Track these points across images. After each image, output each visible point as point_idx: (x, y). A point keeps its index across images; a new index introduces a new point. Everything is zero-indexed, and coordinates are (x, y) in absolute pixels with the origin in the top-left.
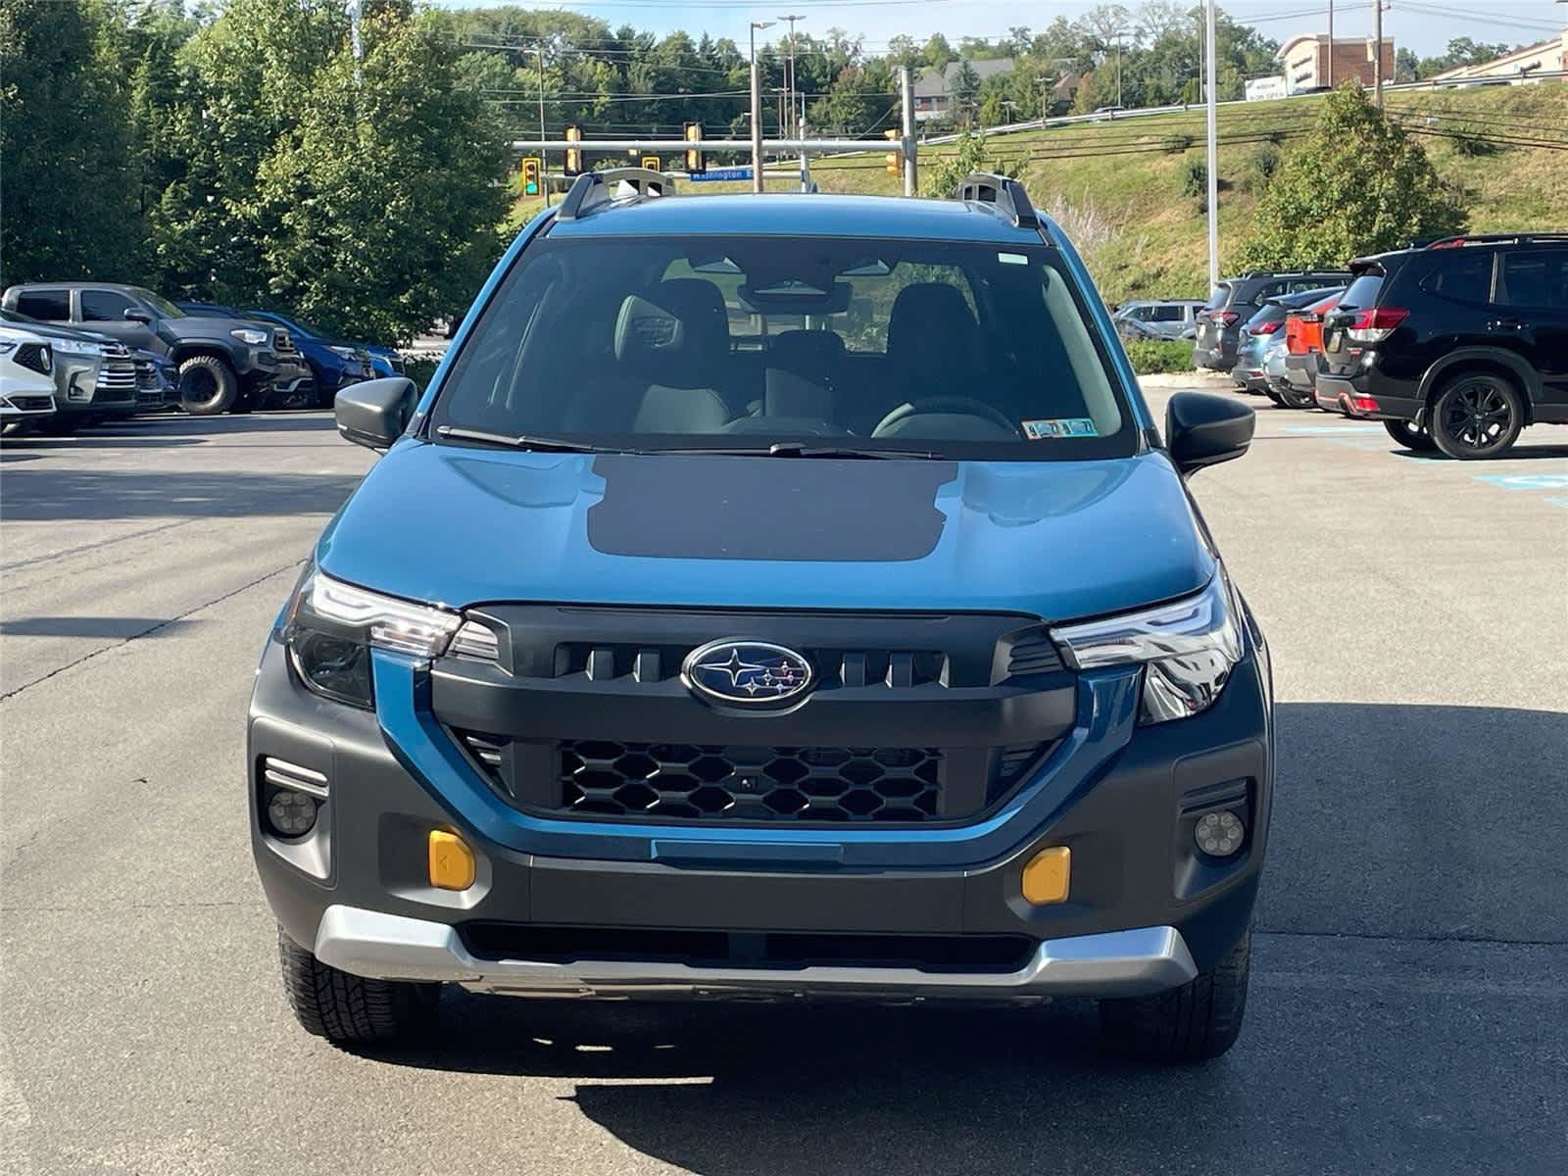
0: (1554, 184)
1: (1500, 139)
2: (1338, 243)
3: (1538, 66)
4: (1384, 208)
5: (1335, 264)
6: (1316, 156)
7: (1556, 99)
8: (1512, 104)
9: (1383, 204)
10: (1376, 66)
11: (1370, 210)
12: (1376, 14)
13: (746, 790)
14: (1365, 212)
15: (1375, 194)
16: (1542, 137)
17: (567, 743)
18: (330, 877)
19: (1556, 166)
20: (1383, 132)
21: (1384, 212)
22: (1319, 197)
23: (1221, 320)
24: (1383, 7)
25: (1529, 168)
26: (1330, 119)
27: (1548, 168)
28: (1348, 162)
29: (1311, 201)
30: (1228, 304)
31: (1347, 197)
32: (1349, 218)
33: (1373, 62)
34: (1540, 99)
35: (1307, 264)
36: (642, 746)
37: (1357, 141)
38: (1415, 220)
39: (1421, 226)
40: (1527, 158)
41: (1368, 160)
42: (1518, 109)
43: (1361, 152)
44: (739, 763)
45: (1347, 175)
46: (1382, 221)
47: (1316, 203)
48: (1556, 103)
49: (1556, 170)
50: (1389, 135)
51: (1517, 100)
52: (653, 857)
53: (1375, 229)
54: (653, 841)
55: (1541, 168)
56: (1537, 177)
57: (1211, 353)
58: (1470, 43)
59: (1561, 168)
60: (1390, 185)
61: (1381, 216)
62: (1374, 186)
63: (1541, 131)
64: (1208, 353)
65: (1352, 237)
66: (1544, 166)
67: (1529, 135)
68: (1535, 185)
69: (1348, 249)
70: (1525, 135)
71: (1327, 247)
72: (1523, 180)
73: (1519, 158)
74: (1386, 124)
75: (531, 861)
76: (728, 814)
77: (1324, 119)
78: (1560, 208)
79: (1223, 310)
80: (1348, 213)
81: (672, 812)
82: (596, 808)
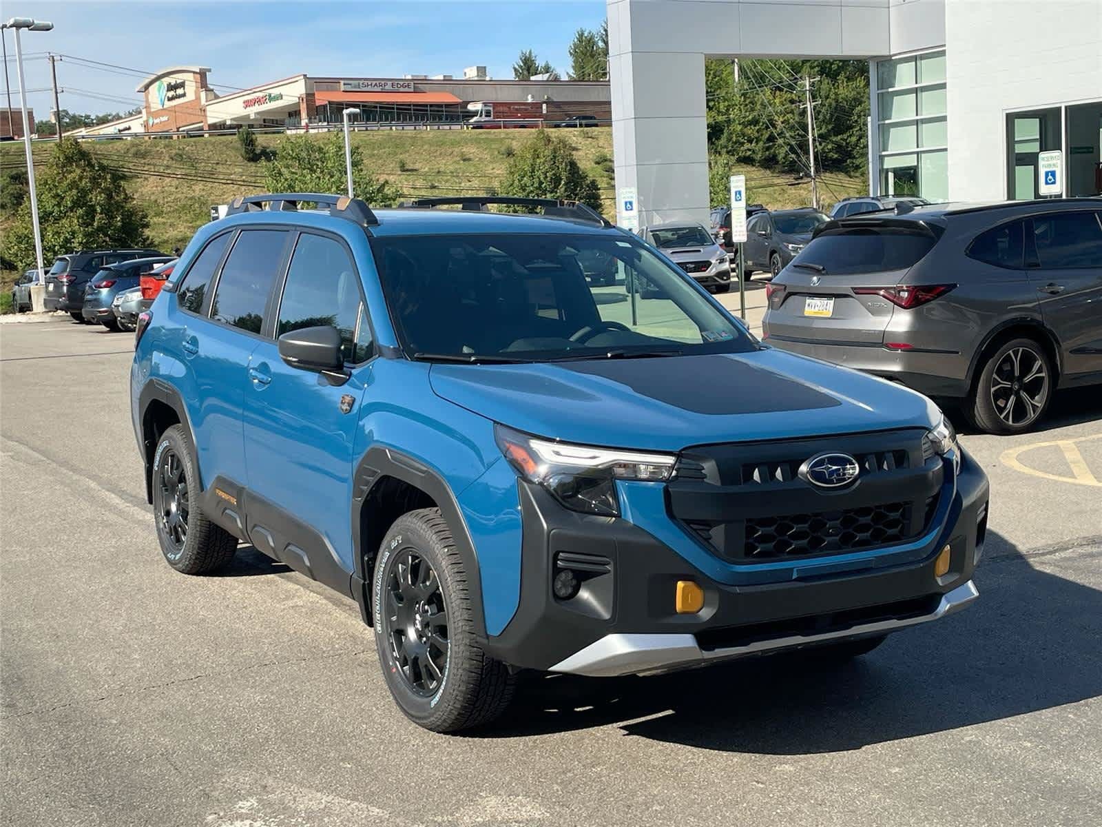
0: (164, 198)
1: (128, 170)
2: (73, 233)
3: (129, 128)
4: (99, 211)
5: (73, 245)
6: (54, 181)
7: (158, 149)
8: (133, 150)
9: (99, 210)
10: (57, 126)
11: (91, 212)
12: (54, 94)
13: (831, 535)
14: (87, 214)
15: (93, 203)
16: (153, 170)
17: (749, 520)
18: (612, 617)
19: (163, 187)
20: (93, 166)
21: (100, 214)
22: (59, 205)
23: (65, 280)
24: (58, 91)
25: (148, 188)
26: (59, 158)
27: (159, 188)
28: (73, 185)
29: (53, 207)
30: (68, 270)
31: (76, 204)
32: (78, 218)
33: (55, 124)
34: (149, 148)
35: (55, 246)
36: (785, 518)
37: (78, 171)
38: (119, 219)
39: (122, 222)
40: (146, 182)
41: (87, 183)
42: (137, 154)
43: (81, 178)
44: (829, 520)
45: (74, 191)
46: (99, 220)
47: (56, 209)
48: (158, 151)
49: (163, 189)
50: (97, 168)
51: (135, 149)
52: (794, 577)
53: (95, 224)
54: (795, 570)
55: (155, 188)
56: (154, 193)
57: (60, 300)
58: (67, 113)
59: (166, 188)
60: (102, 198)
61: (98, 217)
62: (91, 198)
63: (152, 167)
64: (59, 301)
65: (82, 229)
66: (157, 187)
67: (145, 169)
68: (153, 198)
69: (81, 236)
70: (142, 168)
71: (67, 235)
72: (146, 195)
73: (141, 182)
74: (94, 161)
75: (738, 590)
76: (822, 549)
77: (55, 158)
78: (169, 212)
79: (66, 274)
80: (78, 215)
81: (800, 553)
82: (765, 556)
